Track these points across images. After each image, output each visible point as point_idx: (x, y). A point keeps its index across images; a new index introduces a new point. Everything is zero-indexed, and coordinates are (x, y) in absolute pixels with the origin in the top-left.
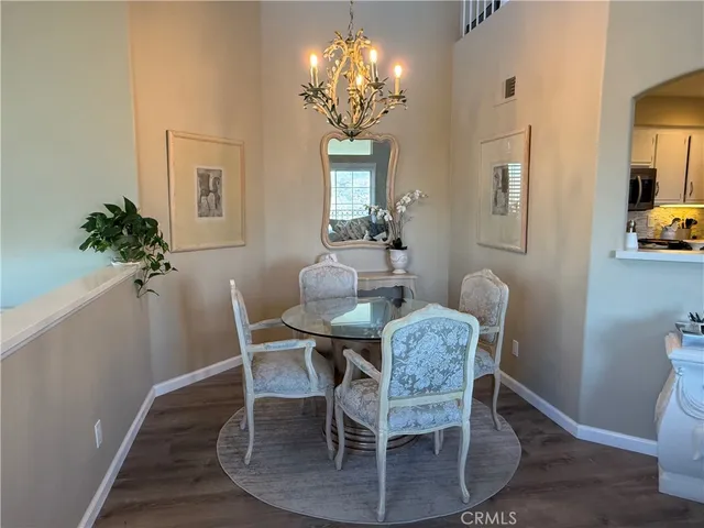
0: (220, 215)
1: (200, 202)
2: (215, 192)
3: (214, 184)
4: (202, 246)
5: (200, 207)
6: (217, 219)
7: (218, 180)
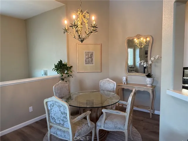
0: (93, 64)
1: (86, 60)
2: (91, 57)
3: (91, 55)
4: (86, 71)
5: (86, 62)
6: (91, 65)
7: (92, 54)
